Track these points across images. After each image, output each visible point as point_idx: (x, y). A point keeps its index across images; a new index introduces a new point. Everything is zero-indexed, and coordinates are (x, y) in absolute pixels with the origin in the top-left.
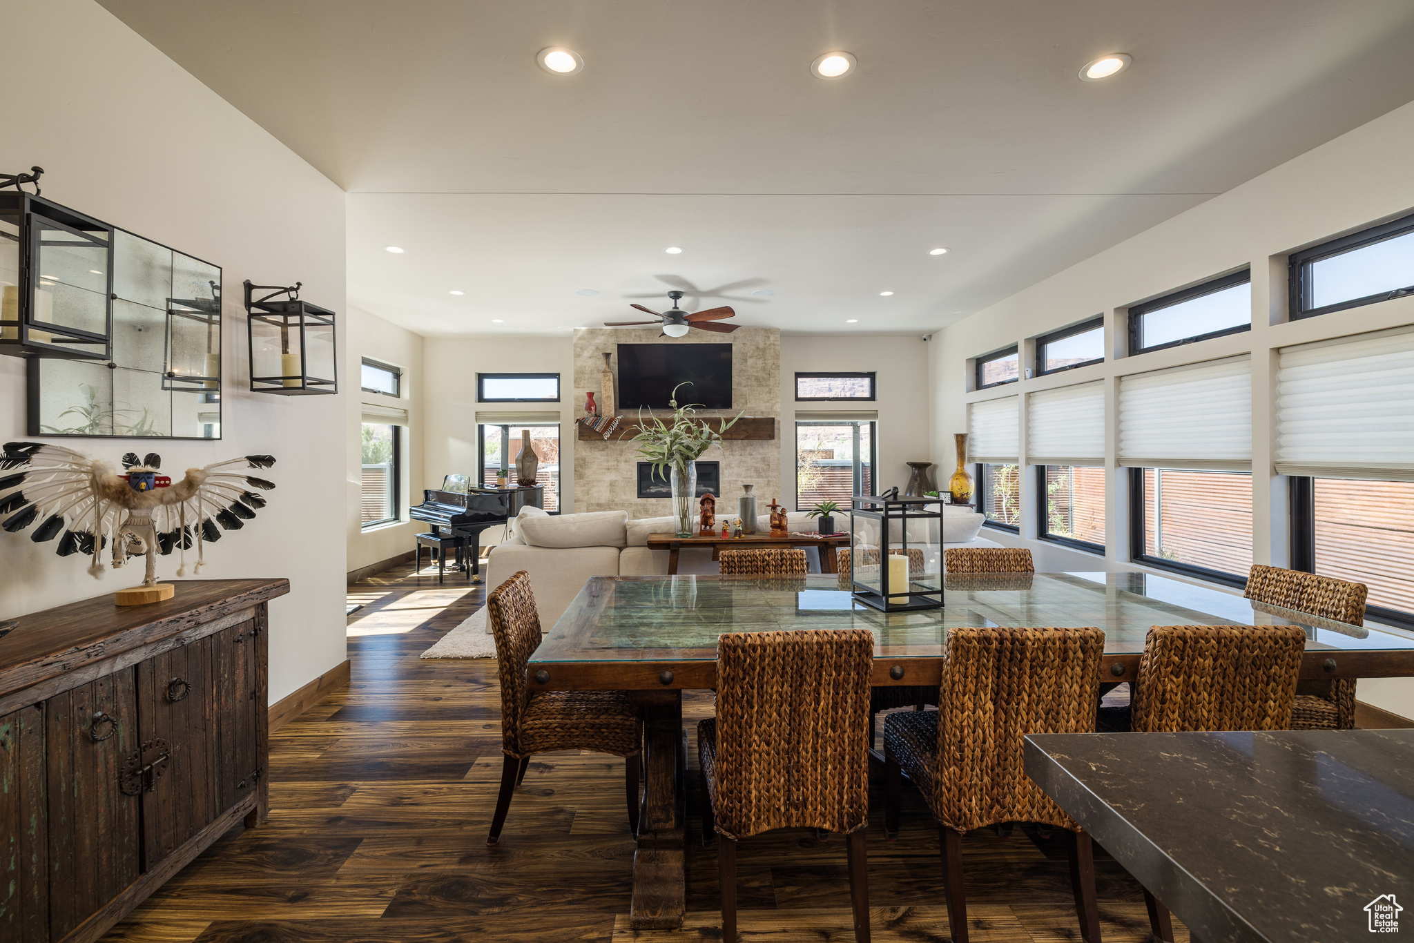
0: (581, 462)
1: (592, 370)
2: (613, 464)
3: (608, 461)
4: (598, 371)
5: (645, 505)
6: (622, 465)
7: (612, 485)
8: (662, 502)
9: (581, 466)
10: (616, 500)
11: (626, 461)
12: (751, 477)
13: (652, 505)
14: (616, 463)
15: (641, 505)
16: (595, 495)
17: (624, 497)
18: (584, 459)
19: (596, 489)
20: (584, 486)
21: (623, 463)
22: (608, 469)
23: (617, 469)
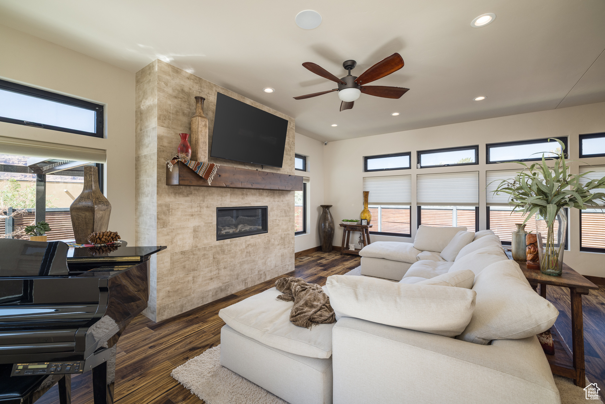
0: (165, 209)
1: (177, 112)
2: (196, 210)
3: (192, 207)
4: (184, 114)
5: (222, 246)
6: (205, 211)
7: (195, 230)
8: (234, 242)
9: (165, 214)
10: (199, 245)
11: (207, 207)
12: (283, 216)
13: (227, 245)
14: (199, 209)
15: (219, 246)
16: (179, 243)
17: (206, 242)
18: (167, 206)
19: (180, 236)
20: (168, 235)
21: (205, 209)
22: (192, 215)
23: (200, 215)
